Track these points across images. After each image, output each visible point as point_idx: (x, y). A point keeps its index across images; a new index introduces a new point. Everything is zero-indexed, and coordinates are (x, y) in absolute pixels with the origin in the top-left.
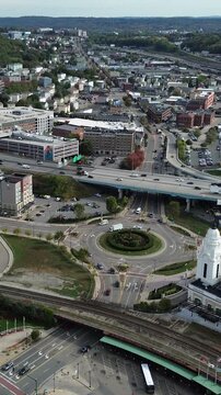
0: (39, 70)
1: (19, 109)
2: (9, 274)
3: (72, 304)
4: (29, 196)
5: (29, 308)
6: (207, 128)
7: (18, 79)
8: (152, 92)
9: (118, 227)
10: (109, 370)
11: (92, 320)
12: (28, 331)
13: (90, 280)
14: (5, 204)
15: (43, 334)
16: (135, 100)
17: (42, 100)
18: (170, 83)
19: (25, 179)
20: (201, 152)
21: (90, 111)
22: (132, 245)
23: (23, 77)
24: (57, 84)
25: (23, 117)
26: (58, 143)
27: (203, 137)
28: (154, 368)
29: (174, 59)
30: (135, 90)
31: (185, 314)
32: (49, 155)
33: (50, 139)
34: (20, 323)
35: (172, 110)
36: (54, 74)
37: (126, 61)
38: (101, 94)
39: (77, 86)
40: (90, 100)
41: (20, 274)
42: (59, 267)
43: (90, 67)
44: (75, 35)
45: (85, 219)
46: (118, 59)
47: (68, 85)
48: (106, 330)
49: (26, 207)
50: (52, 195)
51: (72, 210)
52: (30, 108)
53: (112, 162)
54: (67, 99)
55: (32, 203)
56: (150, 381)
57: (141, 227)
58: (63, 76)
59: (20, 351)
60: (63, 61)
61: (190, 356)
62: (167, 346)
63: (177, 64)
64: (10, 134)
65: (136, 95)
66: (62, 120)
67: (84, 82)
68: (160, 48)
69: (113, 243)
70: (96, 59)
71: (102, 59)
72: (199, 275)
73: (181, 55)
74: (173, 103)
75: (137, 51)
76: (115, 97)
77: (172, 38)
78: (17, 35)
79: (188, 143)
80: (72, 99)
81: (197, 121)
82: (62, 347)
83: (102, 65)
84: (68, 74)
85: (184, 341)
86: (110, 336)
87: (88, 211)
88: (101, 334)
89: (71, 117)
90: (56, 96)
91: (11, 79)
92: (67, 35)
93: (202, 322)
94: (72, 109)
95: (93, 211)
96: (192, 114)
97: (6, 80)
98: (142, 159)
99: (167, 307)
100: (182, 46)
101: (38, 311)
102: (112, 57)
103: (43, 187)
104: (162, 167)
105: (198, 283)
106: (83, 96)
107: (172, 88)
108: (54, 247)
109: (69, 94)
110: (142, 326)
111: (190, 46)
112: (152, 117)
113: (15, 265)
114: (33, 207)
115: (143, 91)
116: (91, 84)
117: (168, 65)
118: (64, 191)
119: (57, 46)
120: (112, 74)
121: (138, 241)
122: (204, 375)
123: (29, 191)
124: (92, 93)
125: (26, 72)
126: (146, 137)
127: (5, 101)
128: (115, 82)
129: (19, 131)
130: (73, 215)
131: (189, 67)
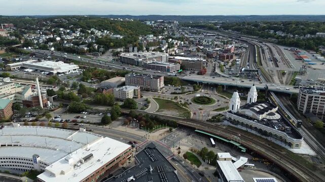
0: (160, 37)
1: (154, 52)
2: (158, 111)
3: (184, 120)
4: (162, 84)
5: (168, 121)
6: (231, 60)
7: (152, 41)
8: (208, 46)
9: (198, 95)
10: (199, 140)
11: (191, 125)
12: (167, 129)
13: (189, 113)
14: (153, 87)
15: (174, 130)
16: (201, 50)
17: (163, 49)
18: (216, 43)
19: (161, 78)
20: (229, 69)
21: (183, 54)
22: (205, 101)
23: (154, 40)
24: (168, 43)
25: (156, 56)
26: (171, 65)
27: (230, 64)
28: (215, 139)
29: (217, 33)
30: (201, 45)
31: (226, 122)
32: (168, 70)
33: (169, 64)
34: (165, 125)
35: (217, 53)
36: (167, 39)
37: (196, 34)
38: (187, 47)
39: (177, 44)
40: (182, 49)
41: (162, 111)
42: (176, 109)
43: (181, 36)
44: (173, 23)
45: (185, 93)
46: (193, 33)
47: (173, 43)
48: (197, 128)
49: (161, 89)
50: (171, 85)
51: (180, 90)
52: (158, 52)
53: (194, 73)
54: (173, 49)
55: (163, 87)
56: (213, 143)
57: (207, 95)
58: (171, 40)
59: (166, 134)
60: (169, 33)
61: (227, 135)
62: (219, 132)
63: (218, 35)
64: (152, 62)
65: (202, 47)
66: (172, 57)
67: (179, 42)
68: (211, 28)
69: (197, 101)
70: (183, 33)
71: (186, 33)
72: (230, 109)
73: (220, 31)
74: (217, 51)
75: (201, 30)
76: (193, 48)
77: (216, 24)
78: (148, 23)
79: (224, 66)
80: (175, 49)
81: (228, 57)
82: (181, 134)
83: (186, 36)
84: (173, 39)
85: (225, 130)
86: (198, 129)
87: (186, 90)
88: (195, 129)
89: (175, 56)
90: (169, 48)
91: (149, 41)
92: (170, 23)
93: (232, 125)
94: (175, 53)
95: (188, 90)
96: (226, 55)
97: (147, 41)
98: (206, 72)
99: (219, 121)
100: (220, 28)
101: (171, 122)
102: (190, 32)
103: (168, 81)
104: (214, 74)
105: (230, 112)
106: (179, 48)
107: (216, 45)
108: (174, 102)
109: (173, 47)
110: (209, 126)
111: (223, 27)
112: (209, 56)
113: (160, 108)
114: (164, 89)
115: (204, 46)
116: (182, 43)
117: (214, 36)
118: (176, 83)
119: (166, 28)
120: (191, 39)
121: (206, 100)
122: (233, 140)
123: (162, 83)
124: (183, 46)
125: (155, 38)
126: (207, 64)
127: (148, 50)
128: (192, 42)
129: (155, 61)
130: (180, 92)
131: (223, 36)
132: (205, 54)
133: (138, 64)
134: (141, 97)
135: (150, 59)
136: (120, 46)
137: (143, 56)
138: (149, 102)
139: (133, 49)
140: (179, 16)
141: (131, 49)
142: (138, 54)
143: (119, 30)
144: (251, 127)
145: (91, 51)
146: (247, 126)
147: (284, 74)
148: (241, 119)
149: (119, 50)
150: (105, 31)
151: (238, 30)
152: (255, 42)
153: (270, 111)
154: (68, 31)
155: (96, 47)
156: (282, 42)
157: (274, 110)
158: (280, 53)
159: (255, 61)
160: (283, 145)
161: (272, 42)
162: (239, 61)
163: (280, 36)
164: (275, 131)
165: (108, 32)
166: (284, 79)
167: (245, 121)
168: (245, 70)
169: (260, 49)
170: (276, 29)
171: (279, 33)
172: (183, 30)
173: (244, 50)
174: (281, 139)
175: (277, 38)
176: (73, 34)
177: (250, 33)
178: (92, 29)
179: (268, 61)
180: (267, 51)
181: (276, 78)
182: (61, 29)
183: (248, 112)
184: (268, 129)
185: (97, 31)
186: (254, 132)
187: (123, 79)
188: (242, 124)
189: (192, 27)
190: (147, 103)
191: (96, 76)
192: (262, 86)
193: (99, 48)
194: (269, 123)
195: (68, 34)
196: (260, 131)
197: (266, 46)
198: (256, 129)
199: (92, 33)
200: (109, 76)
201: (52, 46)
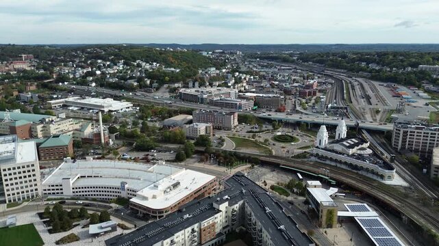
0: (224, 71)
1: (219, 88)
2: (235, 149)
3: (266, 156)
4: (236, 123)
5: (250, 157)
6: (315, 97)
7: (215, 75)
8: (284, 81)
9: (279, 134)
10: (284, 176)
11: (274, 161)
12: (249, 165)
13: (270, 151)
14: (226, 125)
15: (255, 166)
16: (276, 85)
17: (229, 85)
18: (293, 78)
19: (235, 114)
20: (313, 107)
21: (254, 90)
22: (287, 139)
23: (217, 74)
24: (235, 77)
25: (223, 92)
26: (244, 102)
27: (313, 101)
28: (301, 173)
29: (294, 66)
30: (275, 81)
31: (313, 158)
32: (240, 107)
33: (240, 100)
34: (246, 162)
35: (296, 90)
37: (267, 67)
38: (258, 82)
39: (245, 79)
40: (253, 85)
41: (240, 149)
42: (256, 147)
43: (248, 70)
44: (236, 54)
45: (263, 131)
46: (263, 66)
47: (241, 78)
48: (281, 163)
49: (235, 127)
50: (245, 123)
51: (256, 128)
52: (225, 88)
53: (270, 110)
54: (241, 84)
55: (238, 125)
56: (301, 177)
57: (289, 134)
58: (237, 73)
59: (248, 170)
60: (233, 67)
61: (316, 170)
62: (307, 167)
63: (295, 68)
64: (219, 98)
66: (242, 94)
67: (248, 76)
68: (285, 60)
69: (278, 139)
70: (251, 66)
71: (254, 66)
72: (318, 145)
73: (297, 64)
74: (296, 87)
75: (273, 62)
76: (265, 84)
77: (291, 55)
78: (205, 54)
79: (307, 103)
80: (244, 84)
81: (310, 94)
82: (264, 170)
83: (255, 69)
84: (240, 73)
85: (313, 166)
86: (283, 165)
87: (264, 129)
88: (279, 164)
89: (245, 92)
90: (236, 83)
91: (212, 75)
92: (231, 54)
93: (320, 161)
94: (245, 89)
95: (266, 129)
96: (307, 91)
97: (209, 75)
98: (285, 109)
99: (305, 157)
100: (298, 59)
101: (253, 158)
102: (259, 65)
103: (242, 119)
104: (294, 111)
105: (317, 147)
106: (248, 83)
107: (294, 80)
108: (252, 141)
109: (241, 82)
110: (294, 162)
111: (301, 59)
112: (287, 92)
113: (237, 146)
114: (238, 127)
115: (279, 81)
116: (252, 77)
117: (291, 69)
118: (251, 121)
119: (228, 60)
120: (261, 73)
121: (289, 138)
122: (322, 174)
123: (236, 120)
124: (253, 82)
125: (218, 72)
126: (285, 101)
127: (211, 85)
128: (264, 77)
129: (223, 97)
130: (258, 130)
131: (302, 70)
132: (281, 90)
133: (202, 101)
134: (214, 135)
135: (216, 95)
136: (177, 81)
137: (207, 92)
138: (223, 141)
139: (194, 84)
140: (243, 45)
141: (191, 84)
142: (200, 90)
143: (172, 63)
144: (340, 162)
145: (142, 86)
146: (336, 161)
147: (378, 112)
148: (330, 154)
149: (176, 85)
150: (155, 64)
151: (320, 62)
152: (343, 76)
153: (360, 146)
154: (108, 63)
155: (148, 82)
156: (376, 76)
157: (365, 145)
158: (374, 89)
159: (343, 99)
160: (375, 177)
161: (364, 77)
162: (324, 98)
163: (374, 69)
164: (367, 164)
165: (158, 65)
166: (378, 117)
167: (334, 155)
168: (332, 108)
169: (350, 85)
170: (368, 62)
171: (373, 66)
172: (250, 62)
173: (330, 86)
174: (373, 172)
175: (370, 72)
176: (115, 67)
177: (336, 65)
178: (138, 61)
179: (359, 98)
180: (357, 88)
181: (368, 117)
182: (99, 61)
183: (337, 147)
184: (359, 163)
185: (144, 64)
186: (343, 167)
187: (190, 117)
188: (331, 159)
189: (261, 58)
190: (221, 141)
191: (155, 114)
192: (353, 123)
193: (151, 83)
194: (360, 157)
195: (109, 66)
196: (351, 165)
197: (356, 81)
198: (345, 163)
199: (139, 66)
200: (172, 114)
201: (92, 82)
